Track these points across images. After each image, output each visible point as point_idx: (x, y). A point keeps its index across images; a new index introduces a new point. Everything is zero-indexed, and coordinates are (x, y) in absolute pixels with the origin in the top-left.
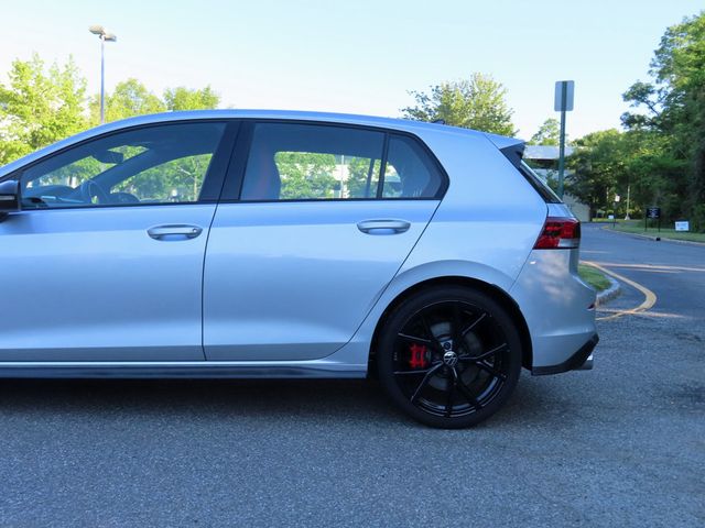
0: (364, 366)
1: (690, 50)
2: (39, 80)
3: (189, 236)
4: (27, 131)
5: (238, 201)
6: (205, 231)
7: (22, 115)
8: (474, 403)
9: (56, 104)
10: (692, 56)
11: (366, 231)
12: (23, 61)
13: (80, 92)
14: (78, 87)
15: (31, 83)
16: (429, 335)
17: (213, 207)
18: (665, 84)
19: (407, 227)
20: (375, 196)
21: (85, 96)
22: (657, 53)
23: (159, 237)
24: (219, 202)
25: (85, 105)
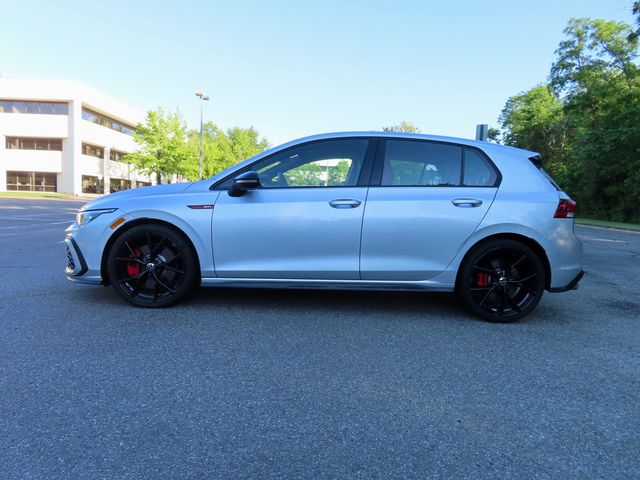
0: (453, 285)
1: (524, 111)
2: (161, 121)
3: (353, 206)
4: (155, 150)
5: (380, 186)
6: (363, 203)
7: (152, 142)
8: (515, 308)
9: (170, 136)
10: (526, 114)
11: (456, 205)
12: (153, 110)
13: (184, 129)
14: (182, 126)
15: (157, 124)
16: (491, 267)
17: (365, 189)
18: (507, 130)
19: (481, 203)
20: (458, 184)
21: (186, 131)
22: (503, 111)
23: (335, 206)
24: (369, 186)
25: (185, 136)
